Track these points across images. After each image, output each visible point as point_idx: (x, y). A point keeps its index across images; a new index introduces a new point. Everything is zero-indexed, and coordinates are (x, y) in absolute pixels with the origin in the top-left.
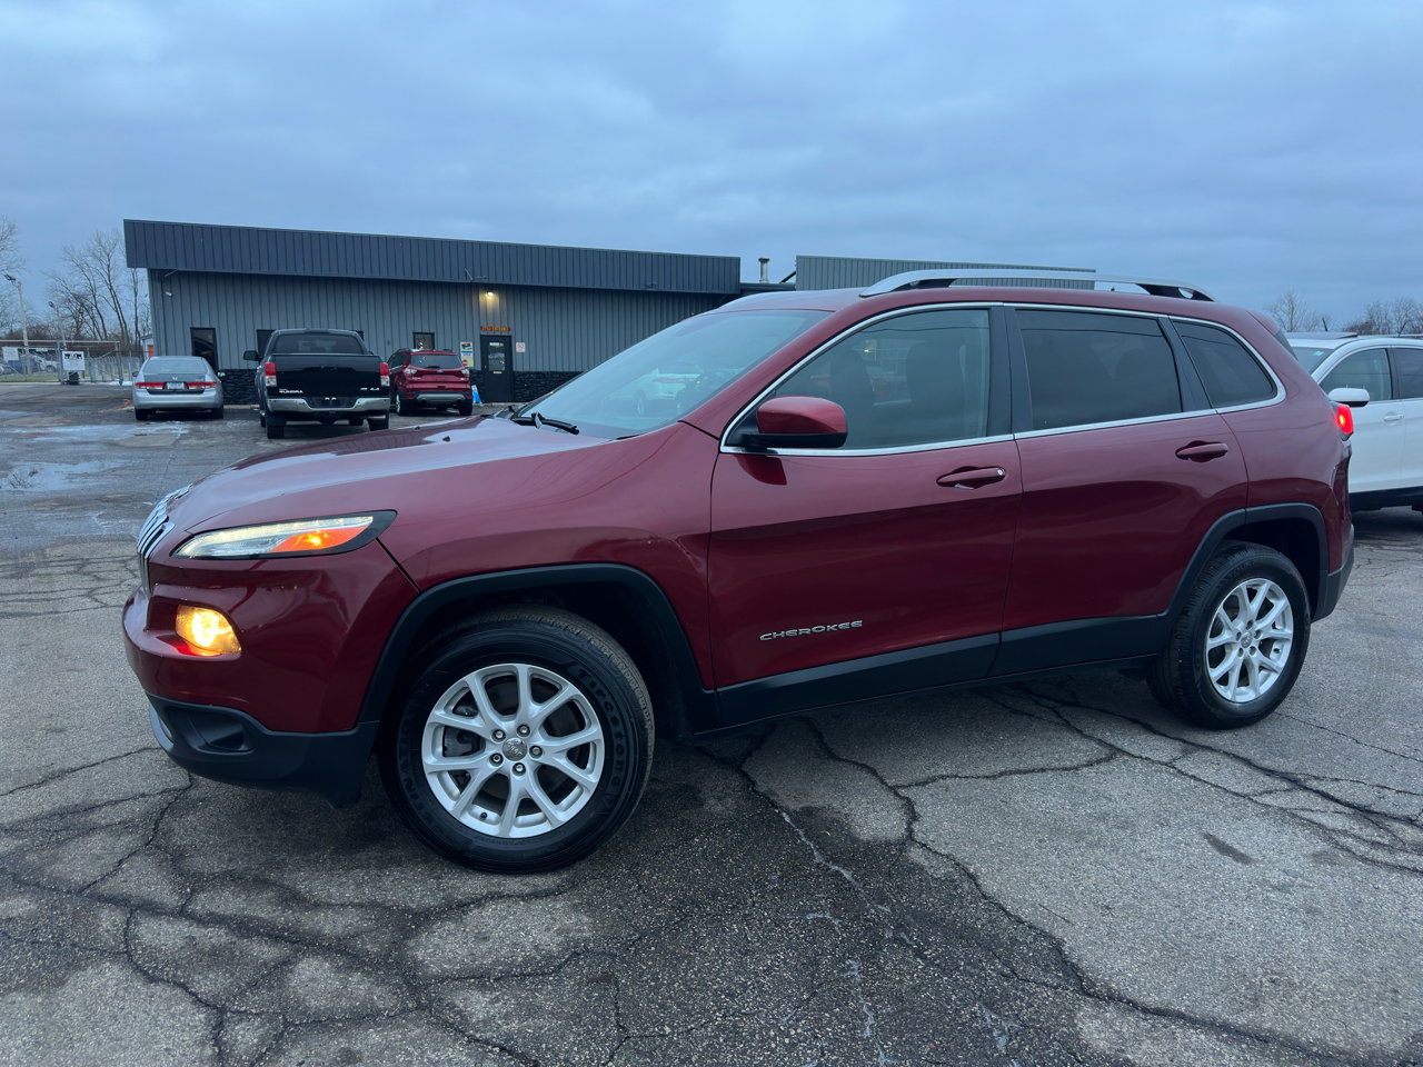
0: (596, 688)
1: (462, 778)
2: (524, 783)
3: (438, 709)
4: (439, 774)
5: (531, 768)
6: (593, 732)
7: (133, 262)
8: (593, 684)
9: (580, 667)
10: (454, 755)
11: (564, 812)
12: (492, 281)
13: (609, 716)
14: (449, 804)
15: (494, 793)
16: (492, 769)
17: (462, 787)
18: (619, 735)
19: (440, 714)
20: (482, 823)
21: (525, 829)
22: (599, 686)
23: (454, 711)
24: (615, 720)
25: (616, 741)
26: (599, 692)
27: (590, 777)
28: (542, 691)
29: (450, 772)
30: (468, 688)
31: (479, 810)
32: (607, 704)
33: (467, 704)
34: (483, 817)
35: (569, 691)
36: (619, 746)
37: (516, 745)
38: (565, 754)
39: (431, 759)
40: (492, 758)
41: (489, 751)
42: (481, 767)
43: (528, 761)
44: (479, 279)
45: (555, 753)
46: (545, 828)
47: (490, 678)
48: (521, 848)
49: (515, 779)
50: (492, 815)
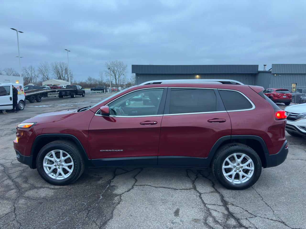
0: (73, 156)
1: (50, 168)
2: (60, 170)
3: (47, 156)
4: (46, 167)
5: (61, 168)
6: (72, 163)
7: (133, 72)
8: (73, 155)
9: (71, 152)
10: (49, 164)
11: (66, 176)
12: (198, 73)
13: (75, 161)
14: (47, 172)
15: (55, 171)
16: (55, 167)
17: (50, 169)
18: (76, 164)
19: (47, 157)
20: (53, 176)
21: (59, 178)
22: (74, 156)
23: (50, 157)
24: (76, 162)
25: (76, 165)
26: (73, 157)
27: (71, 171)
28: (64, 155)
29: (48, 167)
30: (52, 153)
31: (52, 174)
32: (74, 159)
33: (51, 156)
34: (53, 175)
35: (69, 156)
36: (76, 166)
37: (59, 164)
38: (67, 166)
39: (45, 164)
40: (55, 165)
41: (54, 164)
42: (53, 167)
43: (61, 167)
44: (195, 73)
45: (65, 166)
46: (63, 178)
47: (56, 152)
48: (58, 181)
49: (58, 169)
50: (54, 175)
